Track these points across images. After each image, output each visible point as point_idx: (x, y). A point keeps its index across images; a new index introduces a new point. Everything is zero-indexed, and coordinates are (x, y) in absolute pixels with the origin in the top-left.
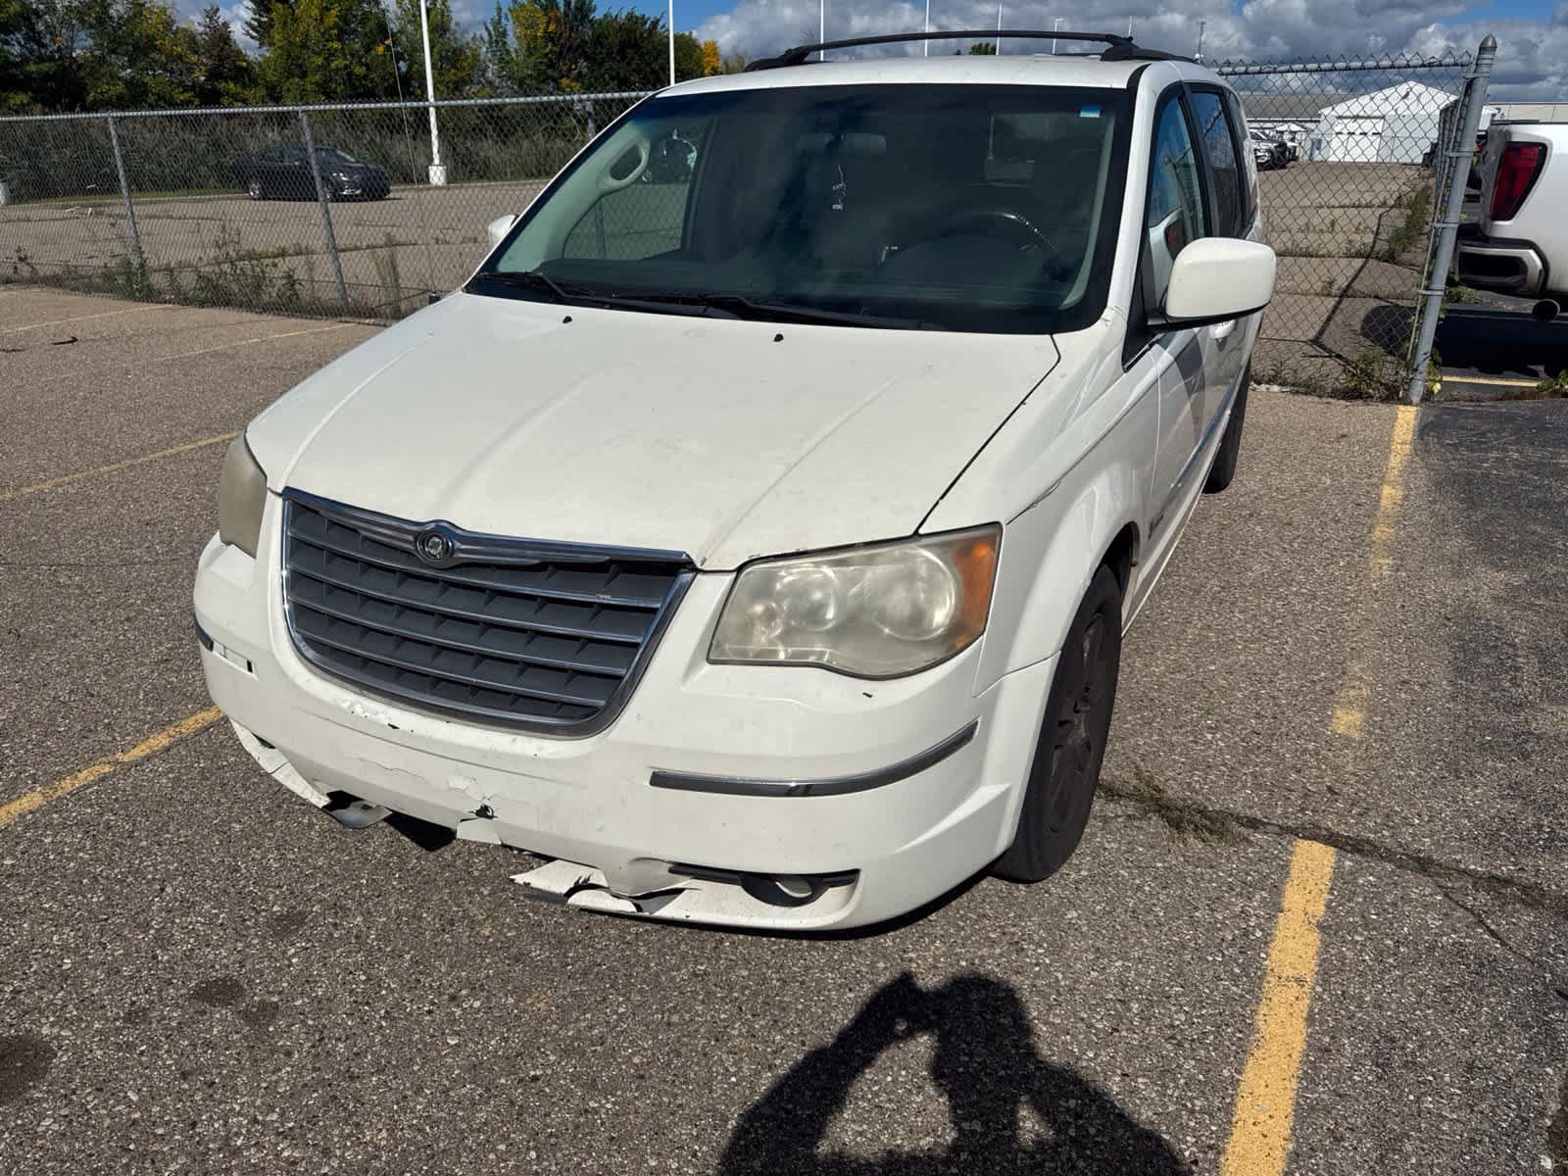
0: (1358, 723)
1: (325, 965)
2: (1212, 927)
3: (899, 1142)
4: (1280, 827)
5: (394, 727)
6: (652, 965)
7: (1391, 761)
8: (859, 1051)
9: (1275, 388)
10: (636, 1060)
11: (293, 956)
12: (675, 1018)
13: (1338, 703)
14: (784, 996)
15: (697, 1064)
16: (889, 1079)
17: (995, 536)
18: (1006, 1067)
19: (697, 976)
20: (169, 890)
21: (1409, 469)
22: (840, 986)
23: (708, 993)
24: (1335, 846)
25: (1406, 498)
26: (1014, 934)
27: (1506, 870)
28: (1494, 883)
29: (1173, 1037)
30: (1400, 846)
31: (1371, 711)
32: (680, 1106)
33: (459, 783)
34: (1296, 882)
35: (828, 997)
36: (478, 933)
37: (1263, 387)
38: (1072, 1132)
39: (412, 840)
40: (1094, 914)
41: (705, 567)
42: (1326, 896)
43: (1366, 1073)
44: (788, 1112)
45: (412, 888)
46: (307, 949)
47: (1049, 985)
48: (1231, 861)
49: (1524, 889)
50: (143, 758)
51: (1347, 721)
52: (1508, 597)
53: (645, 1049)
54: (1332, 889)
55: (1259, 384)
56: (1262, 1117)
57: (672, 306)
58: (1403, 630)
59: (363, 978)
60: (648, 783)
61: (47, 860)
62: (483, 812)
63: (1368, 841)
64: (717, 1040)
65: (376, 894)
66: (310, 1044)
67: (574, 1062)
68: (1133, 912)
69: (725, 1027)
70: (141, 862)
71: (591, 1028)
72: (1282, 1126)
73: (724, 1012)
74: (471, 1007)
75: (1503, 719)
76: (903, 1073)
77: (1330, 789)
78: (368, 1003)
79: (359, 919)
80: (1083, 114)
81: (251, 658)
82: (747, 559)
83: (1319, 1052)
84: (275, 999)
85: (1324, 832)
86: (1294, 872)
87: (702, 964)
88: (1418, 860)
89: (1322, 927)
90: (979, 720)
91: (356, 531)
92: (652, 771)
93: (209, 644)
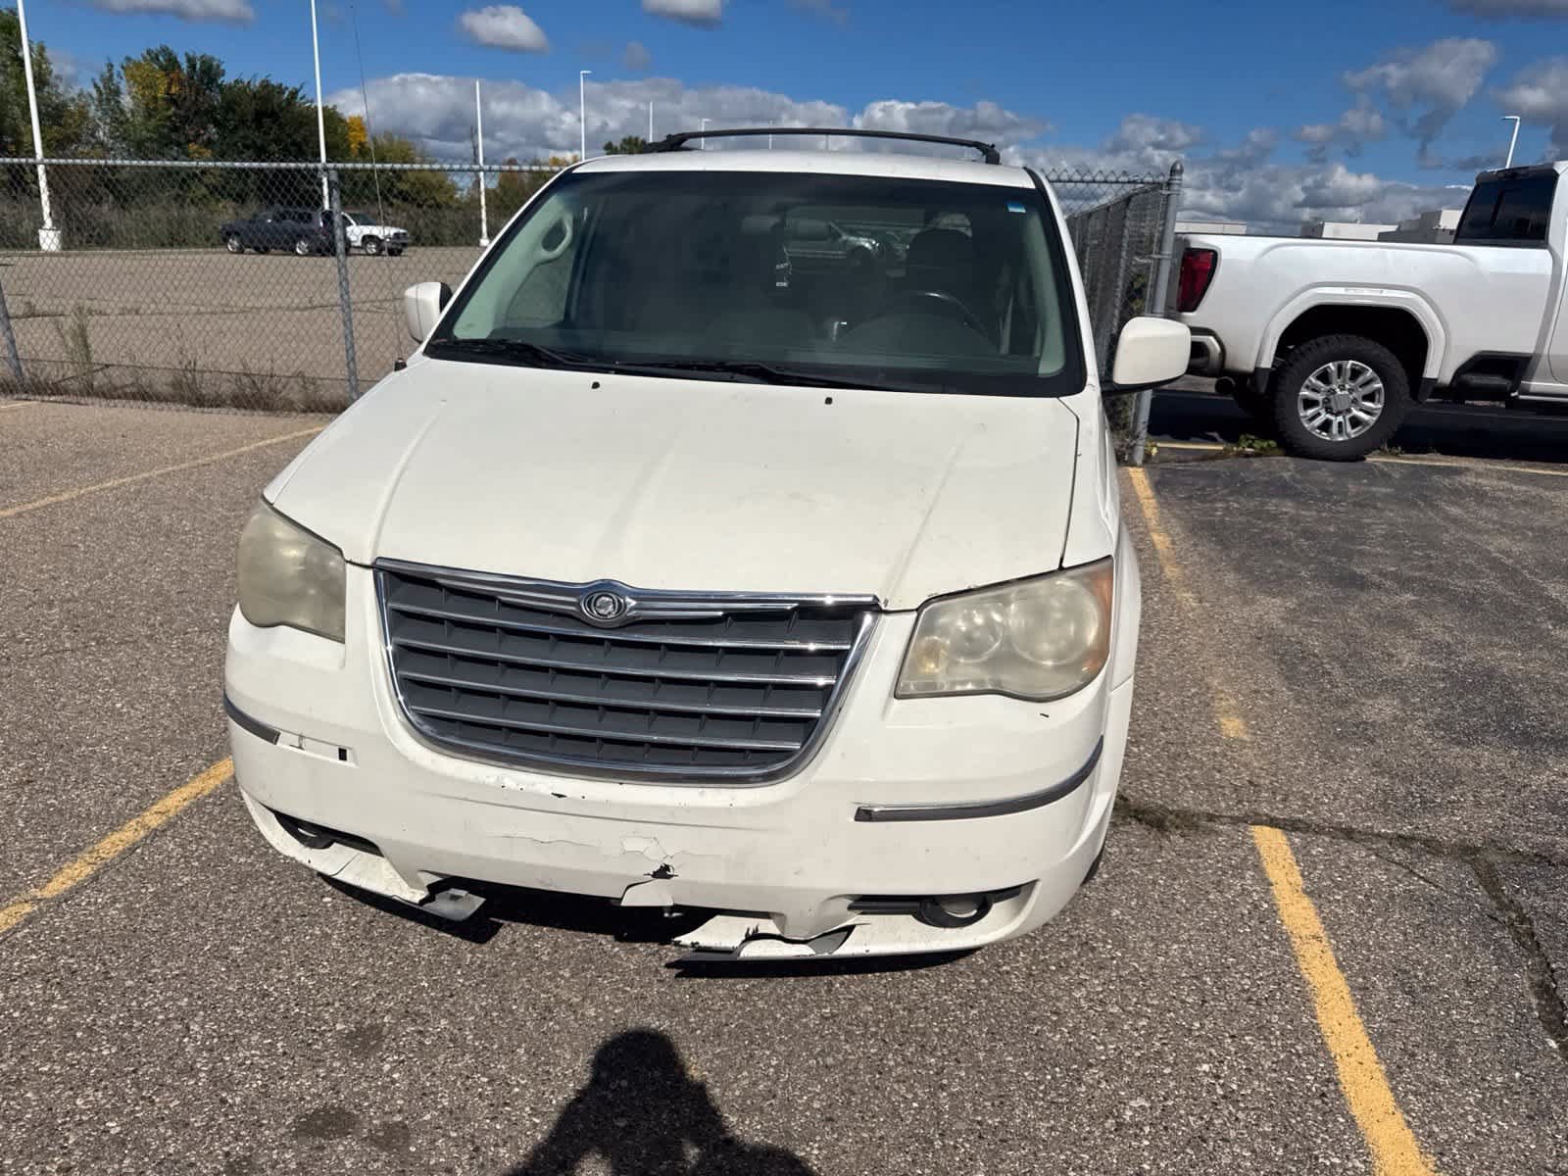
0: (1241, 727)
1: (434, 1074)
2: (1230, 906)
3: (1088, 1129)
4: (1232, 818)
5: (560, 796)
6: (778, 1016)
7: (1282, 755)
8: (1010, 1058)
10: (816, 1105)
11: (392, 1070)
12: (830, 1061)
13: (1217, 712)
14: (917, 1023)
15: (875, 1097)
16: (1049, 1077)
17: (1108, 569)
18: (1138, 1048)
19: (827, 1019)
20: (195, 1028)
21: (1163, 521)
23: (847, 1032)
24: (1280, 828)
25: (1173, 543)
27: (1407, 830)
28: (1404, 841)
29: (1250, 999)
30: (1325, 821)
31: (1245, 716)
32: (881, 1138)
33: (632, 845)
34: (1269, 860)
35: (956, 1016)
38: (1220, 1091)
40: (1132, 909)
41: (888, 608)
42: (1297, 868)
43: (1401, 1001)
44: (979, 1122)
46: (403, 1061)
47: (1131, 974)
48: (1215, 849)
49: (1426, 842)
51: (1233, 727)
52: (1291, 617)
53: (818, 1094)
54: (1297, 861)
56: (1351, 1050)
57: (689, 372)
59: (486, 1080)
60: (852, 820)
61: (13, 1019)
62: (663, 873)
63: (1301, 821)
64: (880, 1073)
65: (448, 993)
66: (467, 1156)
67: (757, 1118)
68: (1162, 902)
69: (881, 1060)
70: (140, 1004)
71: (755, 1084)
72: (1369, 1053)
73: (872, 1046)
75: (1340, 713)
76: (1057, 1069)
77: (1250, 782)
78: (506, 1104)
79: (443, 1022)
80: (1012, 209)
81: (344, 745)
82: (925, 598)
83: (1362, 993)
84: (398, 1118)
85: (1265, 818)
86: (1263, 852)
87: (826, 1007)
88: (1342, 830)
89: (1309, 894)
90: (1103, 735)
91: (490, 598)
92: (857, 807)
93: (270, 735)
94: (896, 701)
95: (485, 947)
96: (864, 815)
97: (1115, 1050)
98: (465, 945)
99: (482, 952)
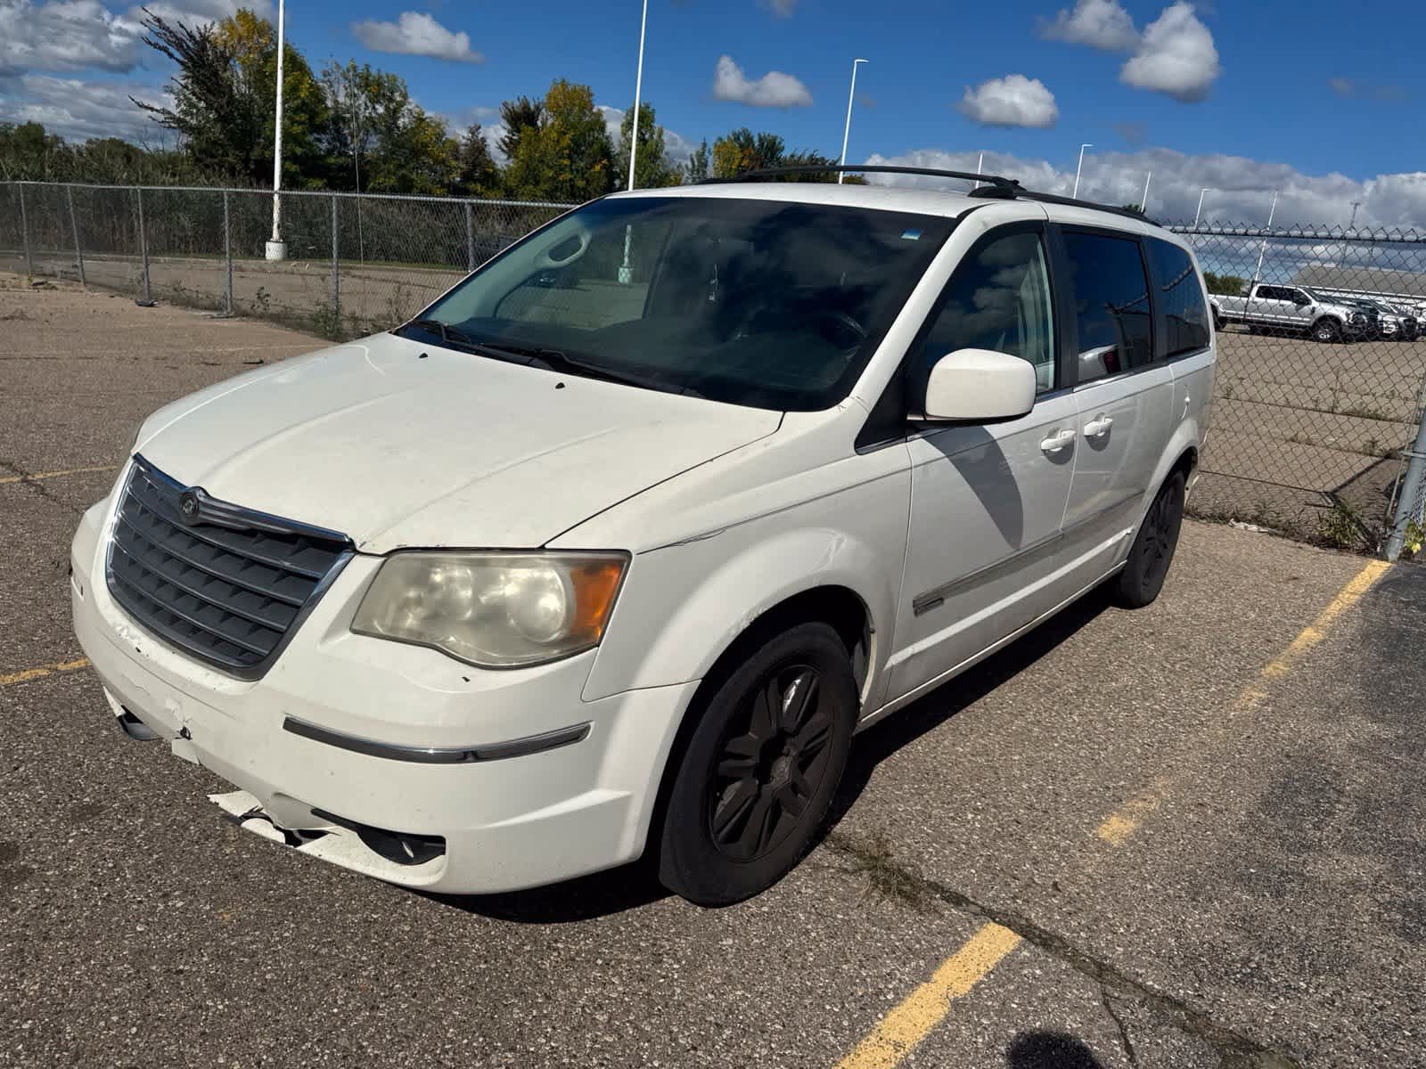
0: (1126, 832)
1: (90, 849)
2: (850, 981)
4: (983, 908)
5: (139, 650)
6: (337, 905)
7: (1136, 872)
9: (1254, 528)
10: (269, 976)
11: (73, 837)
12: (324, 951)
13: (1118, 811)
14: (426, 954)
15: (315, 991)
16: (466, 1041)
17: (623, 561)
19: (366, 922)
21: (1346, 617)
22: (480, 957)
24: (1024, 936)
25: (1323, 642)
26: (662, 947)
27: (1183, 992)
28: (1164, 1002)
30: (1090, 949)
31: (1148, 824)
32: (277, 1021)
33: (170, 705)
34: (960, 959)
37: (1242, 525)
40: (748, 945)
41: (361, 550)
42: (981, 977)
46: (86, 834)
47: (662, 996)
48: (910, 926)
49: (1193, 1016)
50: (75, 670)
51: (1116, 828)
52: (1368, 750)
53: (282, 970)
54: (991, 972)
55: (1238, 520)
58: (1234, 758)
59: (111, 865)
60: (282, 727)
62: (184, 733)
63: (1061, 939)
66: (34, 906)
68: (786, 952)
70: (17, 745)
71: (253, 942)
74: (174, 906)
75: (1281, 856)
77: (1055, 885)
78: (99, 885)
79: (140, 820)
80: (905, 236)
82: (395, 547)
84: (35, 866)
85: (1023, 922)
86: (965, 950)
88: (1099, 965)
89: (956, 1005)
90: (592, 724)
92: (285, 716)
94: (349, 634)
96: (292, 725)
97: (553, 1048)
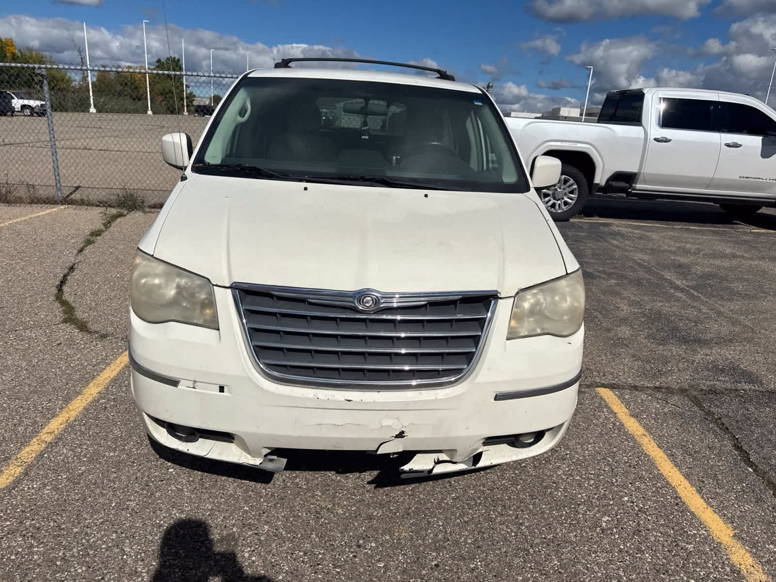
1: (273, 555)
2: (604, 425)
3: (590, 534)
5: (349, 401)
6: (433, 501)
8: (544, 506)
10: (469, 541)
11: (250, 556)
12: (466, 519)
14: (496, 496)
15: (494, 533)
16: (564, 512)
18: (595, 494)
19: (456, 499)
20: (127, 549)
23: (468, 504)
24: (608, 388)
27: (657, 384)
28: (658, 389)
29: (630, 466)
30: (624, 383)
32: (505, 552)
33: (386, 422)
34: (610, 403)
35: (512, 490)
36: (337, 513)
38: (637, 509)
39: (250, 481)
41: (502, 296)
42: (623, 405)
43: (689, 460)
44: (544, 538)
45: (277, 503)
46: (254, 551)
47: (577, 460)
50: (14, 482)
53: (468, 536)
54: (622, 402)
56: (679, 483)
57: (346, 182)
59: (302, 554)
60: (493, 400)
62: (401, 435)
63: (615, 384)
64: (491, 522)
65: (261, 512)
67: (445, 552)
69: (489, 515)
70: (88, 541)
71: (436, 535)
72: (686, 483)
73: (482, 509)
74: (372, 547)
75: (609, 334)
76: (566, 509)
78: (319, 564)
79: (266, 527)
80: (476, 103)
81: (222, 384)
82: (517, 290)
83: (672, 456)
85: (600, 384)
86: (606, 399)
87: (452, 494)
88: (632, 387)
89: (633, 416)
91: (303, 301)
92: (495, 393)
93: (174, 383)
94: (507, 341)
95: (270, 485)
97: (586, 496)
98: (259, 485)
99: (269, 488)
